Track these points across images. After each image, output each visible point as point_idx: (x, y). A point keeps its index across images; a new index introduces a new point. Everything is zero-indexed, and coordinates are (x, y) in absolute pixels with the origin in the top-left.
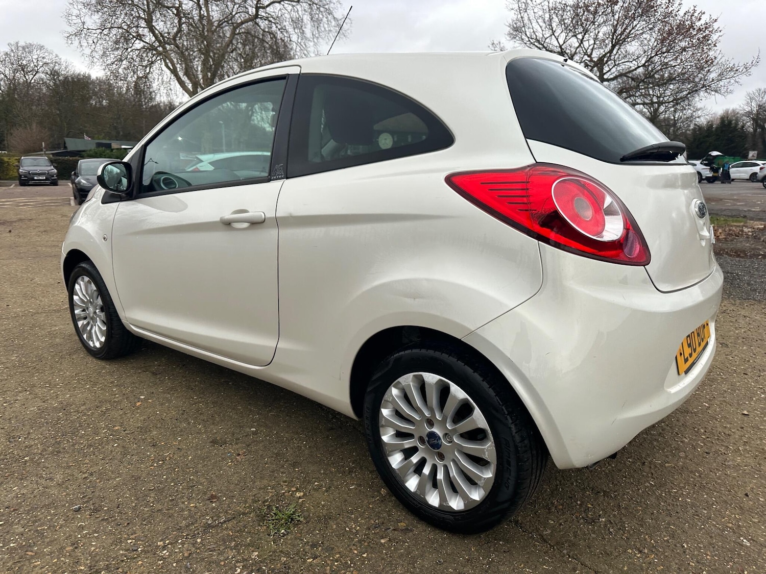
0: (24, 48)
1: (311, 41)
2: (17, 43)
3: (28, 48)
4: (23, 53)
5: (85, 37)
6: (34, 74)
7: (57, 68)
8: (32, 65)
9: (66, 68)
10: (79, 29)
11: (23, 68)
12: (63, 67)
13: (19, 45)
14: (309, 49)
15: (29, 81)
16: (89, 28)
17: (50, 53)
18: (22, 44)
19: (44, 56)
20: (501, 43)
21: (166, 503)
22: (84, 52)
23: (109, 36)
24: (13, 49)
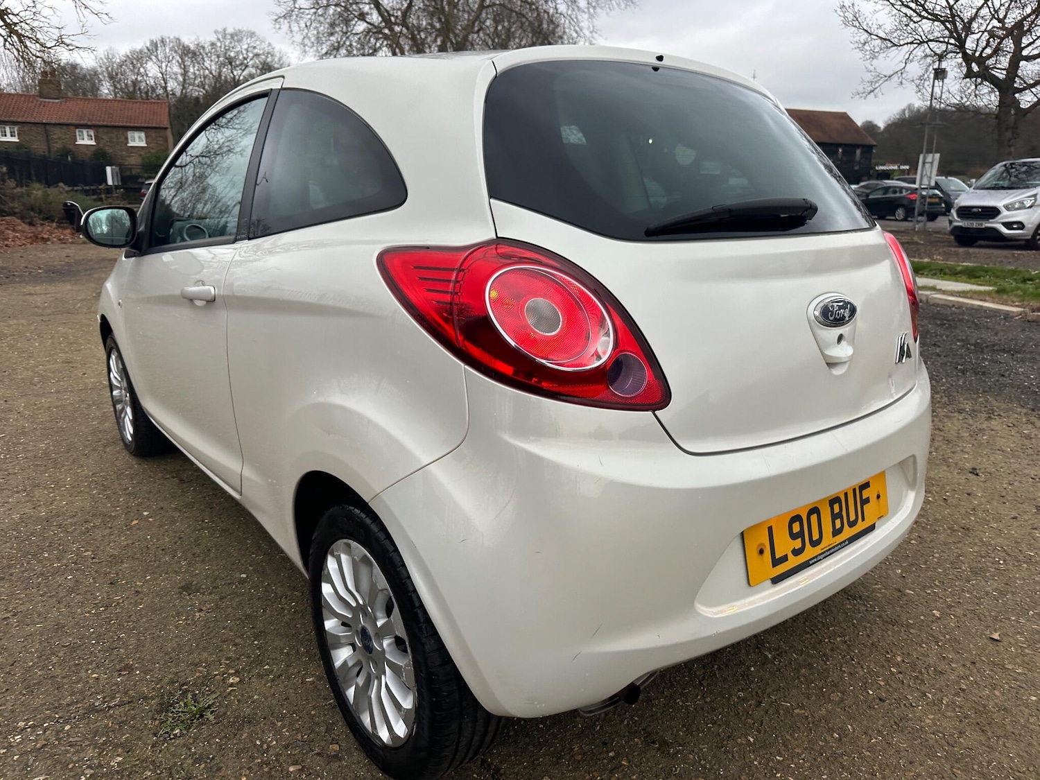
0: (232, 36)
1: (585, 13)
2: (225, 30)
3: (236, 36)
4: (231, 43)
5: (296, 20)
6: (243, 68)
7: (269, 60)
8: (241, 57)
9: (280, 60)
10: (289, 9)
11: (230, 61)
12: (276, 59)
13: (227, 32)
14: (582, 24)
15: (237, 77)
16: (302, 7)
17: (262, 42)
18: (230, 30)
19: (255, 45)
20: (856, 5)
21: (67, 668)
22: (294, 39)
23: (324, 17)
24: (220, 37)
